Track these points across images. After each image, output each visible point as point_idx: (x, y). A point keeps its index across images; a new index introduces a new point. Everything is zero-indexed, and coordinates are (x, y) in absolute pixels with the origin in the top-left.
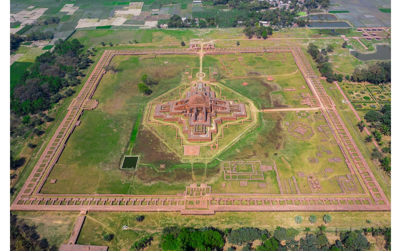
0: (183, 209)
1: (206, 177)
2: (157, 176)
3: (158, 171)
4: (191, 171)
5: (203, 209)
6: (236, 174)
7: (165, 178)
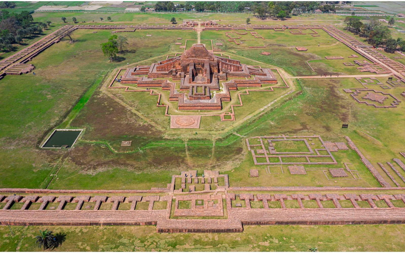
0: (164, 218)
1: (215, 160)
2: (112, 159)
3: (116, 152)
4: (184, 151)
5: (213, 217)
6: (277, 154)
7: (128, 162)
